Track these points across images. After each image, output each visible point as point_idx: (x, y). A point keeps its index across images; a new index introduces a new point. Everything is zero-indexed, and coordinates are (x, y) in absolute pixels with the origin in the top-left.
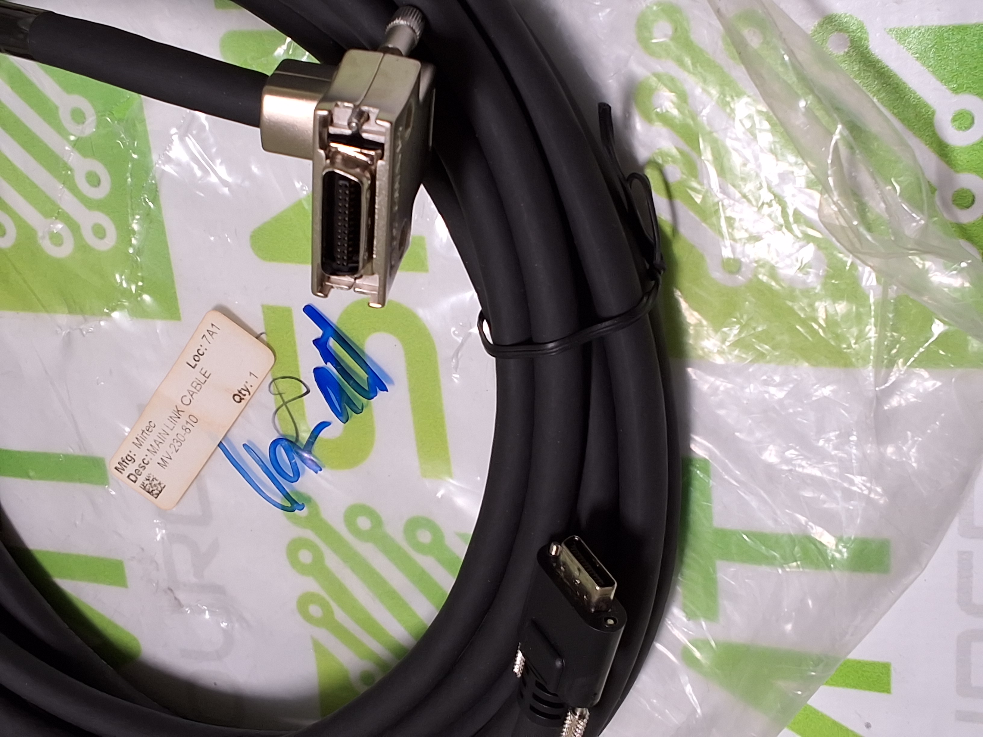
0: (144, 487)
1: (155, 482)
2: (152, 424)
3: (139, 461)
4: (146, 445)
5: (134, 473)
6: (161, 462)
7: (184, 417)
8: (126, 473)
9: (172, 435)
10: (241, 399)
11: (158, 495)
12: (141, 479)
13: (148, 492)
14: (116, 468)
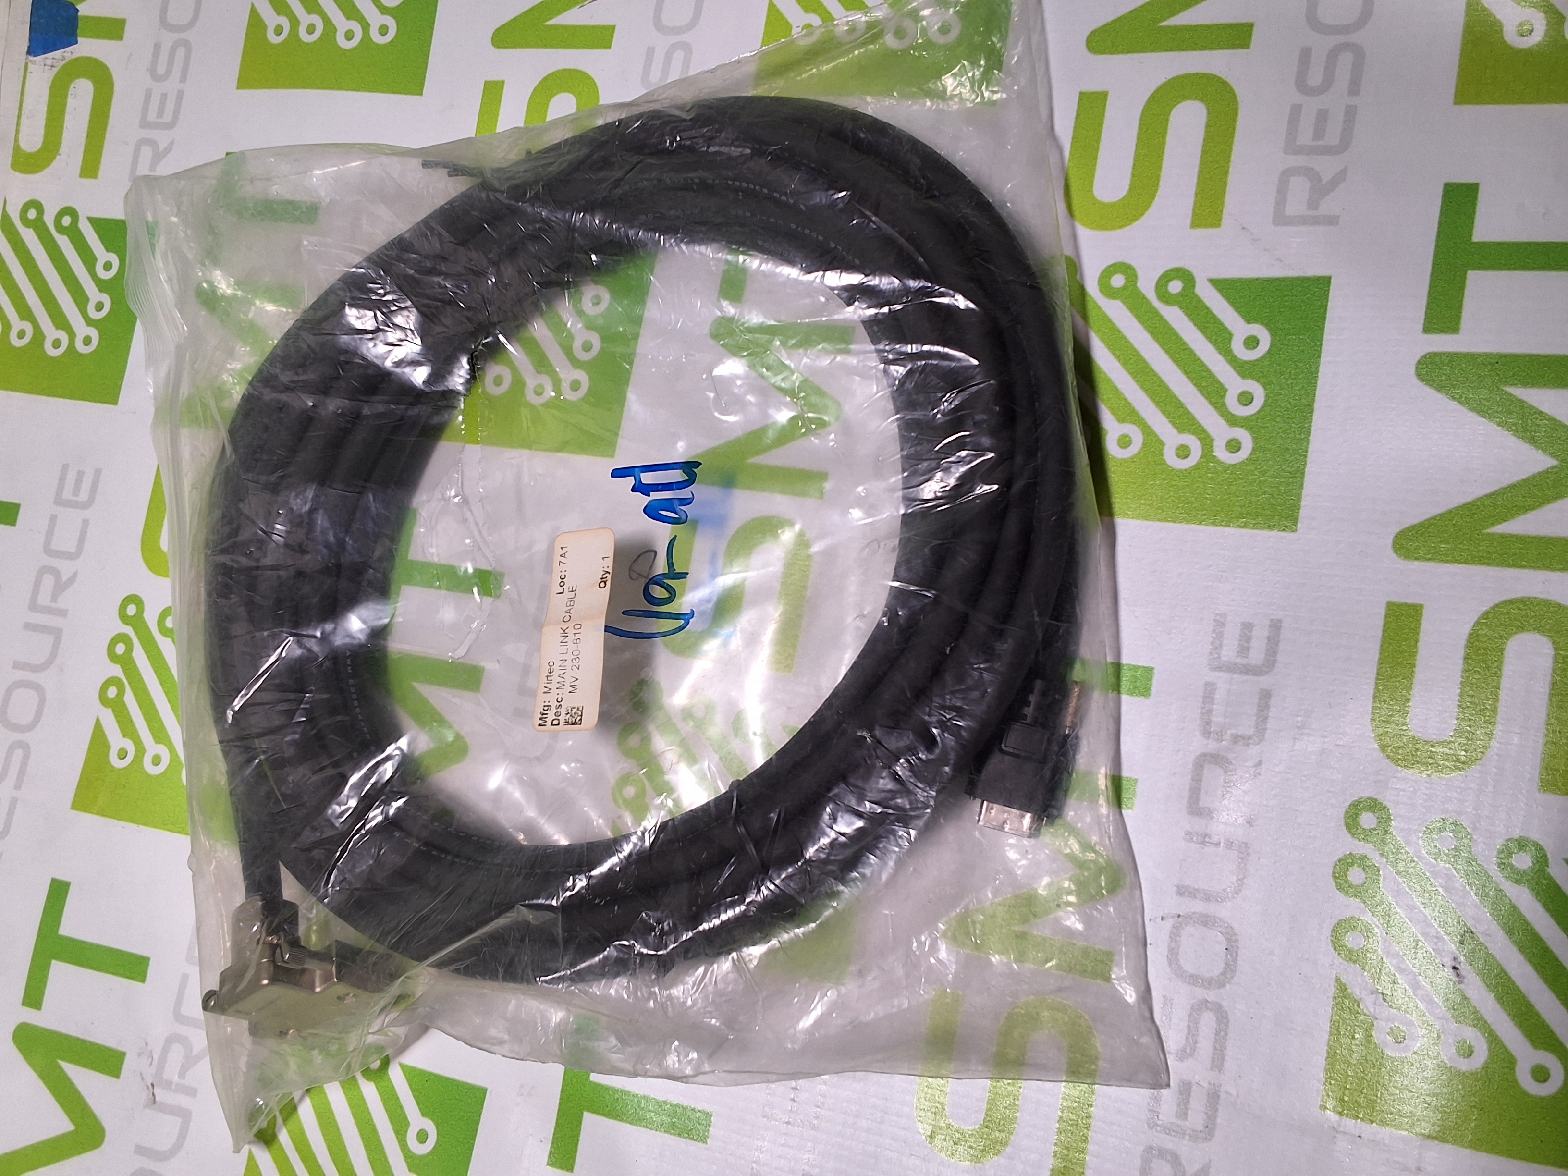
0: (567, 723)
1: (574, 710)
2: (551, 664)
3: (554, 704)
4: (554, 685)
5: (555, 717)
6: (571, 689)
7: (570, 631)
8: (549, 723)
9: (569, 657)
10: (605, 582)
11: (581, 720)
12: (562, 718)
13: (573, 724)
14: (540, 725)
